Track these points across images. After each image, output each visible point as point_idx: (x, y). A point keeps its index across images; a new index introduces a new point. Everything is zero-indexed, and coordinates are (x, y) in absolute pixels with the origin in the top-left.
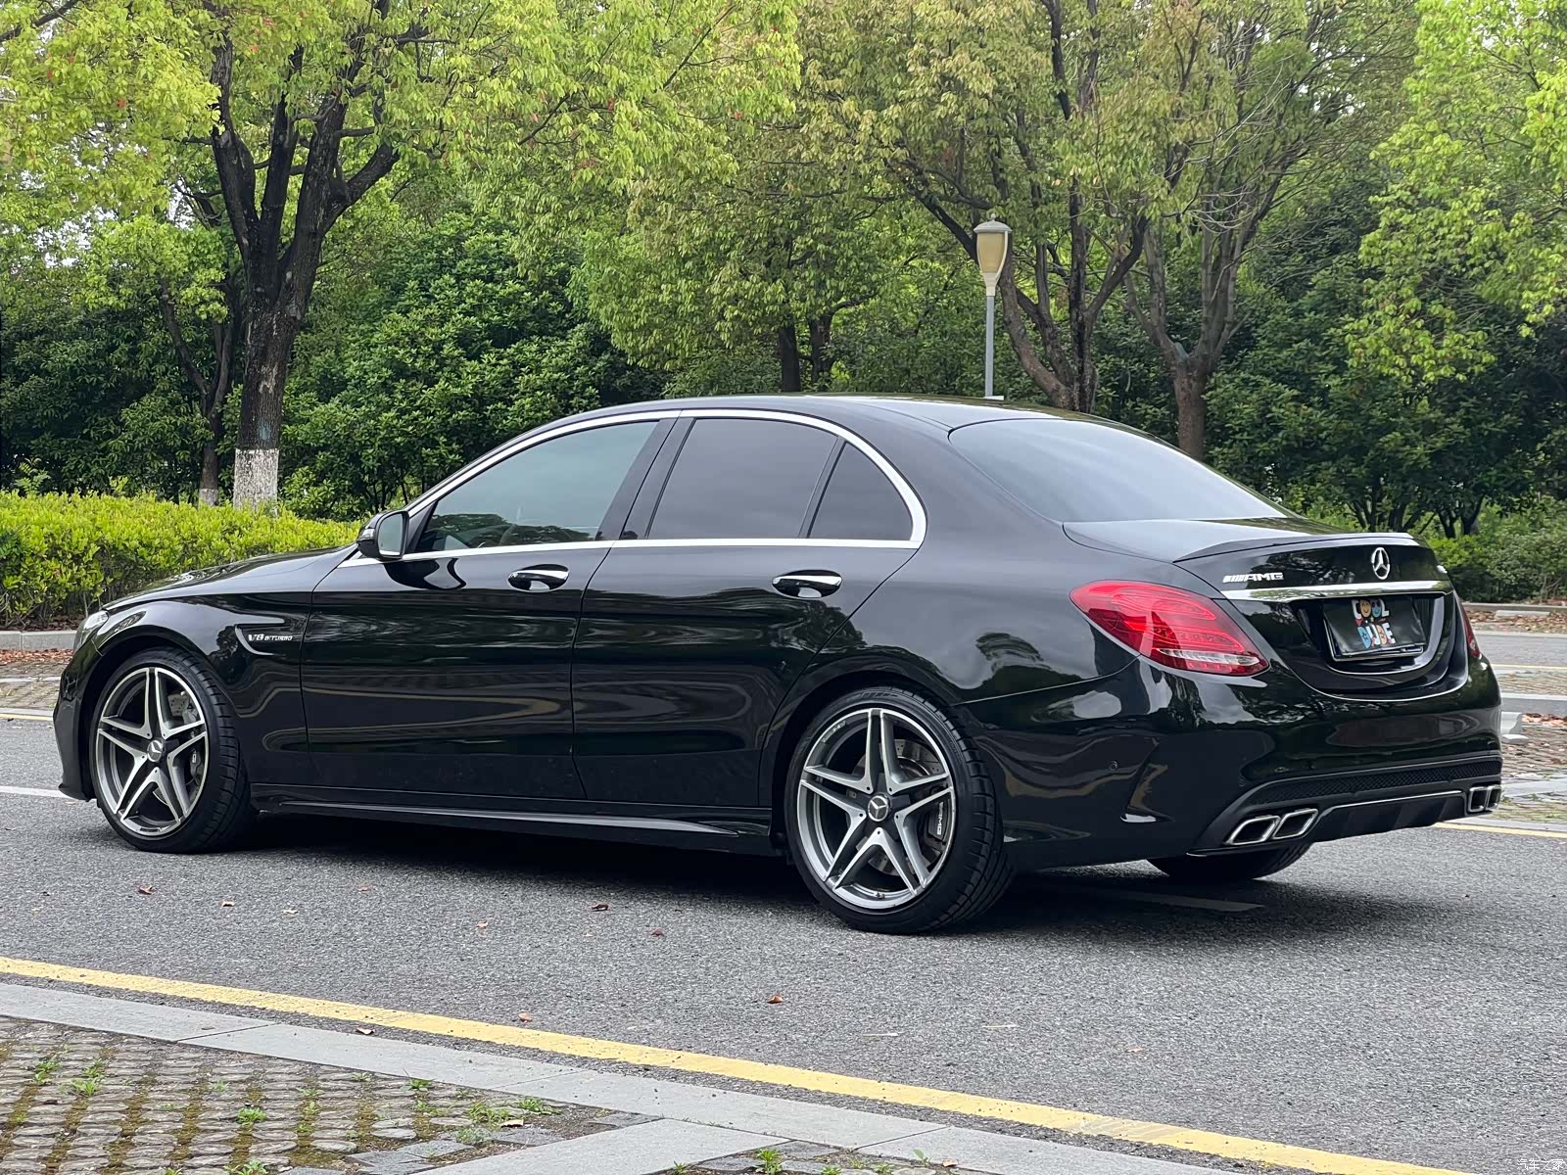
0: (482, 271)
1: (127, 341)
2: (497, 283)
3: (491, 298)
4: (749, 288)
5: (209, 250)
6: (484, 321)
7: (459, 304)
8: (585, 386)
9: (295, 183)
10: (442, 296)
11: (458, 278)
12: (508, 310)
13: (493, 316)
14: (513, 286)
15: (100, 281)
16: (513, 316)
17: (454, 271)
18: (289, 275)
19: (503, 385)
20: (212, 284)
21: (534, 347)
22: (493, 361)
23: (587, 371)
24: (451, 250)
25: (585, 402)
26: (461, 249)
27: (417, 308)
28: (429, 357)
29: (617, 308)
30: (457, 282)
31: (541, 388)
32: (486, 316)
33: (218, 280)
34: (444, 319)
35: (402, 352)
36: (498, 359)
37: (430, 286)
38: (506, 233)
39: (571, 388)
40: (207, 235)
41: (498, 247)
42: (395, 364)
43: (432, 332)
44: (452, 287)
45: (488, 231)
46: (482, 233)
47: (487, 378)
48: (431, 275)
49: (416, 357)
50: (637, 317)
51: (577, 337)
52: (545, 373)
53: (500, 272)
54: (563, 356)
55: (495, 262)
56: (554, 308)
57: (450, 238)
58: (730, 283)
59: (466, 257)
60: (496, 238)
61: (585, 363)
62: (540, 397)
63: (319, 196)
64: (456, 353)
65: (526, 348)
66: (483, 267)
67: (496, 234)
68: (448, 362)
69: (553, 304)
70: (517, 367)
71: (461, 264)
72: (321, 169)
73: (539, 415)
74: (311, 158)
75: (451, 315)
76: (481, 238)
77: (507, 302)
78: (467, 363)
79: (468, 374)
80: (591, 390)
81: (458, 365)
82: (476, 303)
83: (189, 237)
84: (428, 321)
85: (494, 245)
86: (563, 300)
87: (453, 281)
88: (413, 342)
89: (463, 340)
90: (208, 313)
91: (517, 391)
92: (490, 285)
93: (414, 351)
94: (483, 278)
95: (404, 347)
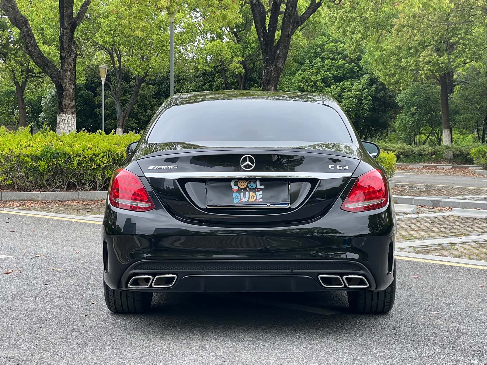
0: (330, 57)
1: (209, 82)
2: (336, 60)
3: (334, 66)
4: (434, 58)
5: (238, 51)
6: (331, 74)
7: (322, 68)
8: (367, 96)
9: (280, 18)
10: (317, 65)
11: (322, 59)
12: (340, 70)
13: (335, 72)
14: (341, 62)
15: (203, 61)
16: (342, 72)
17: (321, 56)
18: (278, 52)
19: (338, 96)
20: (239, 62)
21: (349, 83)
22: (335, 88)
23: (368, 91)
24: (319, 49)
25: (367, 102)
26: (323, 49)
27: (308, 70)
28: (312, 86)
29: (382, 67)
30: (322, 60)
31: (352, 97)
32: (332, 72)
33: (241, 61)
34: (317, 73)
35: (303, 85)
36: (337, 87)
37: (313, 62)
38: (339, 43)
39: (362, 97)
40: (237, 46)
41: (336, 48)
42: (300, 89)
43: (313, 78)
44: (320, 62)
45: (332, 42)
46: (330, 43)
47: (333, 94)
48: (313, 58)
49: (308, 87)
50: (390, 71)
51: (364, 79)
52: (354, 92)
53: (336, 57)
54: (359, 85)
55: (335, 53)
56: (356, 69)
57: (320, 45)
58: (427, 56)
59: (325, 51)
60: (335, 45)
61: (367, 88)
62: (352, 100)
63: (290, 22)
64: (322, 85)
65: (346, 83)
66: (331, 55)
67: (335, 43)
68: (319, 88)
69: (356, 68)
70: (343, 89)
71: (323, 54)
72: (291, 11)
73: (351, 106)
74: (287, 8)
75: (320, 72)
76: (330, 45)
77: (339, 67)
78: (326, 88)
79: (326, 92)
80: (369, 98)
81: (323, 89)
82: (328, 67)
83: (231, 47)
84: (312, 74)
85: (334, 47)
86: (359, 66)
87: (320, 60)
88: (307, 82)
89: (324, 80)
90: (238, 72)
91: (343, 98)
92: (333, 61)
93: (307, 84)
94: (331, 59)
95: (303, 83)
